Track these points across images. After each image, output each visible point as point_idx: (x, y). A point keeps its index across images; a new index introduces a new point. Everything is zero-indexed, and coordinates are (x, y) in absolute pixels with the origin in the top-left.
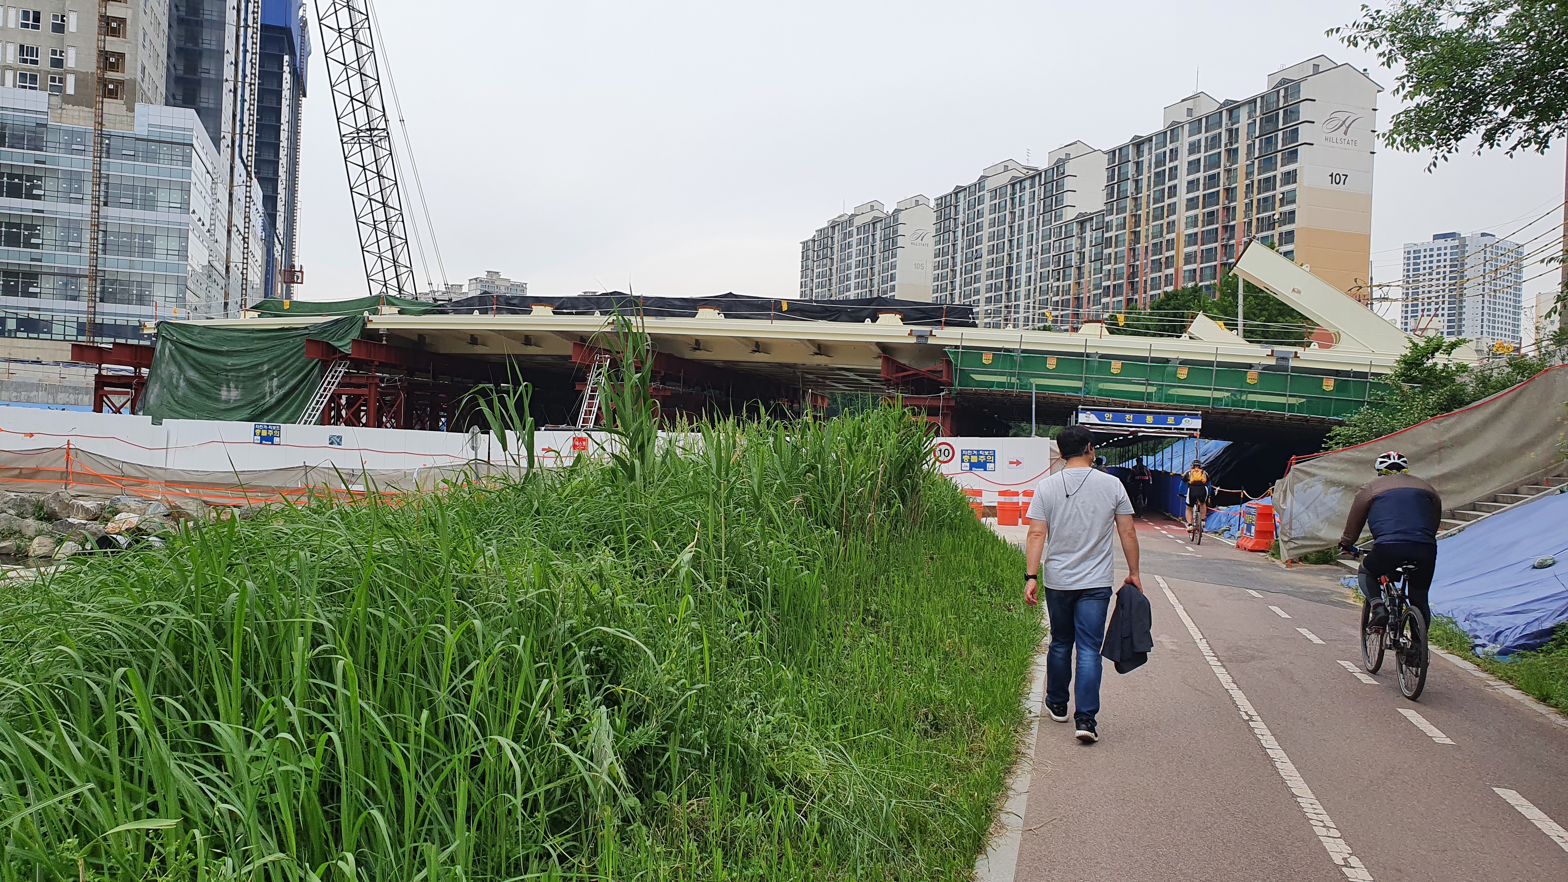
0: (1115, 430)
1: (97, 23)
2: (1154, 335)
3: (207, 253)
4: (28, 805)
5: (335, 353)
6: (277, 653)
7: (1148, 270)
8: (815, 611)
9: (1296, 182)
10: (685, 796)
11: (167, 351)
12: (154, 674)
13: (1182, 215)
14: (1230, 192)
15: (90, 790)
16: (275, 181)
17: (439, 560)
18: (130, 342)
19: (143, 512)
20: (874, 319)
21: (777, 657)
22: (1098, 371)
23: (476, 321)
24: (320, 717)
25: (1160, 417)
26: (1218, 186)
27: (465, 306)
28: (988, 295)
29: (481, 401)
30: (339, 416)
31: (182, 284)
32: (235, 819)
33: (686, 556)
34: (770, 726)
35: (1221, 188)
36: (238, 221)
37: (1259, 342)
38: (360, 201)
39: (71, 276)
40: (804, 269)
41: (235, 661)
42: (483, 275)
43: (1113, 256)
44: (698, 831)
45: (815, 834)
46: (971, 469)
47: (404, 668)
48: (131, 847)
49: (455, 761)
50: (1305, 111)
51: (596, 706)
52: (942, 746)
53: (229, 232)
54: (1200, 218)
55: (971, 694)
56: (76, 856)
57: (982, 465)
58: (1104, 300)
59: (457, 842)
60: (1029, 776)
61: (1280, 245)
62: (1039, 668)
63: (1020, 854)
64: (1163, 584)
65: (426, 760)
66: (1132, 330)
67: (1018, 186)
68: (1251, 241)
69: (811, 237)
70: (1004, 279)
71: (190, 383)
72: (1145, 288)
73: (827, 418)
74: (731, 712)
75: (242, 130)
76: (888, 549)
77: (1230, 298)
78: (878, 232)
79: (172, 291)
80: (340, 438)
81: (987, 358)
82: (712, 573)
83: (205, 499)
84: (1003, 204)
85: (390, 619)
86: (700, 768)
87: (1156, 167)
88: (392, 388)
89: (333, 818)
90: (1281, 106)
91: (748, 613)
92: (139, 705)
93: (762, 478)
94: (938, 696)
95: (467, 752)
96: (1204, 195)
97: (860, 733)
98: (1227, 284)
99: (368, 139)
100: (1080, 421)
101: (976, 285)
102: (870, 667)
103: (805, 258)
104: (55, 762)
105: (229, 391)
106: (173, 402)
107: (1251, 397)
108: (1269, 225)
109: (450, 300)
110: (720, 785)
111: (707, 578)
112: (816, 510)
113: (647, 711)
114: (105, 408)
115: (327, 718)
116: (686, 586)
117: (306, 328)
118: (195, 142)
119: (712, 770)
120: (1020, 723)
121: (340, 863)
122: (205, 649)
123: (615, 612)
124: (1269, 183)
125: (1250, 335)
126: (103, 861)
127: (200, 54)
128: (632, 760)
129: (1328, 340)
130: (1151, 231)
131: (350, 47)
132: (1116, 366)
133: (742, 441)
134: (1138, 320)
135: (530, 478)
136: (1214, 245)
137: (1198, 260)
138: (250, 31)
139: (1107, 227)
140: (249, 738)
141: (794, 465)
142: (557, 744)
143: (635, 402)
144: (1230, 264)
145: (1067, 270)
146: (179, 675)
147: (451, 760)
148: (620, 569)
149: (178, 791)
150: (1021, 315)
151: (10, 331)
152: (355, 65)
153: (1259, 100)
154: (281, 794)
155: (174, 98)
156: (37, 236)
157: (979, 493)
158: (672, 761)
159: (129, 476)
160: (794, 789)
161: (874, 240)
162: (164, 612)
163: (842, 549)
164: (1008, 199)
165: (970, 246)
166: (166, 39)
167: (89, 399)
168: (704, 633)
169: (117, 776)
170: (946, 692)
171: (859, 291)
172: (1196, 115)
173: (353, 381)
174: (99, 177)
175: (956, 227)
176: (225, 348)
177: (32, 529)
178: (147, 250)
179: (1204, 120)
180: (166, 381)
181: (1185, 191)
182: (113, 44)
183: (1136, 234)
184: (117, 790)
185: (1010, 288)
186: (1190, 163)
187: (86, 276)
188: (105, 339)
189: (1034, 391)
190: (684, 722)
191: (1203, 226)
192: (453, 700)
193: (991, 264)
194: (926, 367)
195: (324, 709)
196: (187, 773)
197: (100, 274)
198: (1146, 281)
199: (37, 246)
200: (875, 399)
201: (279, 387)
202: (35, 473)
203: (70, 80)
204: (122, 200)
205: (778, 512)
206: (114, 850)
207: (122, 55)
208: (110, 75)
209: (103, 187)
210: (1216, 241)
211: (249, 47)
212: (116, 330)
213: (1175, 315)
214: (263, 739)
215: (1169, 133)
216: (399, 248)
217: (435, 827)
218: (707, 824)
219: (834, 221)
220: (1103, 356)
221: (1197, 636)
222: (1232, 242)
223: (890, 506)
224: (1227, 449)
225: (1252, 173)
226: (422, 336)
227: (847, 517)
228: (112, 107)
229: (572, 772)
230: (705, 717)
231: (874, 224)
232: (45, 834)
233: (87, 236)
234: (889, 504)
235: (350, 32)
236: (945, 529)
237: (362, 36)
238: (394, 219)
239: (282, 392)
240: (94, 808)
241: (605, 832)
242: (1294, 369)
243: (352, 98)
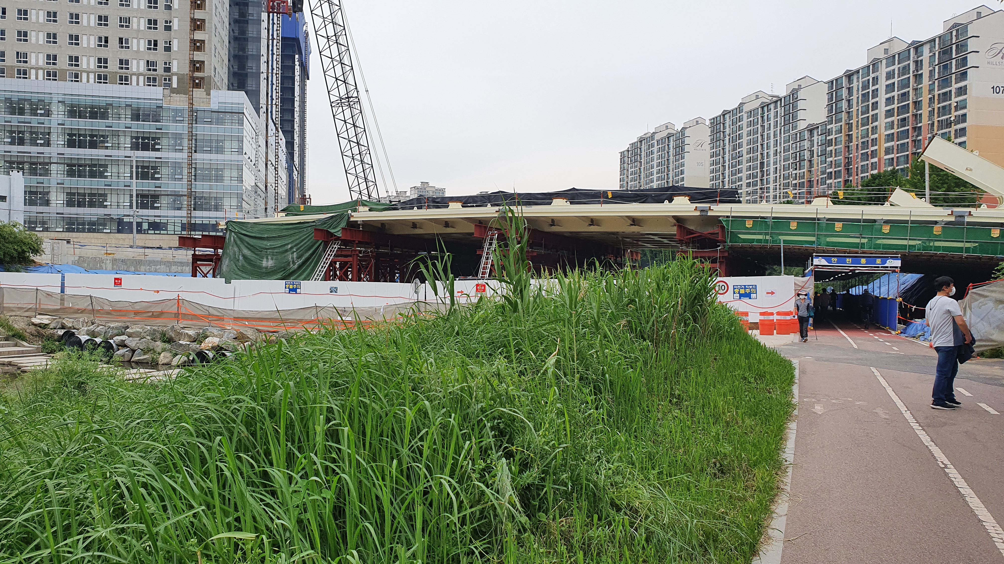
0: (839, 269)
1: (189, 44)
2: (864, 204)
3: (254, 178)
4: (169, 518)
5: (332, 237)
6: (306, 426)
7: (859, 160)
8: (637, 395)
9: (966, 94)
10: (558, 516)
11: (232, 238)
12: (235, 439)
13: (882, 121)
14: (917, 104)
15: (203, 510)
16: (292, 132)
17: (400, 366)
18: (211, 234)
19: (221, 337)
20: (671, 200)
21: (613, 426)
22: (827, 230)
23: (415, 214)
24: (332, 465)
25: (871, 259)
26: (909, 100)
27: (408, 205)
28: (748, 181)
29: (422, 266)
30: (335, 275)
31: (240, 197)
32: (285, 529)
33: (552, 360)
34: (611, 471)
35: (911, 101)
36: (272, 157)
37: (942, 206)
38: (344, 142)
39: (177, 195)
40: (622, 170)
41: (282, 431)
42: (419, 185)
43: (833, 152)
44: (567, 538)
45: (644, 542)
46: (740, 298)
47: (381, 435)
48: (226, 544)
49: (414, 492)
50: (972, 45)
51: (499, 458)
52: (726, 484)
53: (266, 165)
54: (896, 123)
55: (745, 449)
56: (196, 549)
57: (748, 295)
58: (828, 182)
59: (417, 545)
60: (787, 504)
61: (956, 138)
62: (791, 431)
63: (783, 557)
64: (877, 373)
65: (395, 492)
66: (849, 201)
67: (766, 108)
68: (934, 137)
69: (626, 149)
70: (759, 170)
71: (244, 257)
72: (857, 172)
73: (642, 267)
74: (585, 462)
75: (272, 102)
76: (686, 353)
77: (919, 177)
78: (671, 143)
79: (234, 202)
80: (336, 288)
81: (749, 224)
82: (568, 372)
83: (259, 328)
84: (756, 120)
85: (373, 404)
86: (567, 498)
87: (862, 91)
88: (366, 258)
89: (342, 528)
90: (954, 42)
91: (593, 397)
92: (228, 459)
93: (600, 307)
94: (722, 451)
95: (421, 488)
96: (898, 107)
97: (671, 477)
98: (916, 167)
99: (347, 104)
100: (814, 264)
101: (739, 175)
102: (676, 432)
103: (622, 162)
104: (182, 492)
105: (267, 261)
106: (236, 269)
107: (937, 244)
108: (947, 125)
109: (400, 201)
110: (579, 508)
111: (565, 375)
112: (636, 329)
113: (531, 461)
114: (198, 274)
115: (336, 466)
116: (553, 381)
117: (314, 222)
118: (245, 111)
119: (575, 500)
120: (780, 468)
121: (348, 557)
122: (264, 424)
123: (508, 397)
124: (946, 96)
125: (934, 201)
126: (211, 553)
127: (247, 57)
128: (523, 493)
129: (993, 202)
130: (860, 134)
131: (334, 47)
132: (838, 226)
133: (585, 284)
134: (853, 194)
135: (452, 312)
136: (906, 141)
137: (895, 151)
138: (275, 41)
139: (829, 132)
140: (290, 478)
141: (620, 299)
142: (477, 483)
143: (517, 262)
144: (918, 153)
145: (802, 163)
146: (249, 440)
147: (412, 492)
148: (510, 370)
149: (252, 511)
150: (771, 194)
151: (145, 230)
152: (338, 58)
153: (937, 40)
154: (311, 514)
155: (233, 86)
156: (158, 173)
157: (746, 314)
158: (548, 494)
159: (213, 315)
160: (628, 512)
161: (669, 148)
162: (239, 402)
163: (654, 354)
164: (759, 117)
165: (734, 149)
166: (227, 51)
167: (189, 269)
168: (565, 409)
169: (217, 501)
170: (728, 449)
171: (660, 182)
172: (891, 53)
173: (343, 253)
174: (192, 136)
175: (724, 136)
176: (266, 236)
177: (160, 347)
178: (219, 178)
179: (897, 56)
180: (232, 257)
181: (884, 105)
182: (198, 56)
183: (850, 137)
184: (217, 510)
185: (763, 176)
186: (887, 86)
187: (185, 195)
188: (197, 233)
189: (782, 245)
190: (555, 469)
191: (898, 128)
192: (412, 454)
193: (749, 160)
194: (707, 230)
195: (334, 461)
196: (255, 499)
197: (194, 193)
198: (857, 168)
199: (158, 179)
200: (673, 253)
201: (299, 257)
202: (160, 315)
203: (175, 79)
204: (205, 149)
205: (610, 331)
206: (217, 547)
207: (203, 62)
208: (197, 74)
209: (194, 141)
210: (908, 138)
211: (275, 52)
212: (203, 227)
213: (879, 190)
214: (299, 480)
215: (871, 67)
216: (368, 171)
217: (403, 534)
218: (572, 534)
219: (641, 138)
220: (829, 220)
221: (903, 409)
222: (919, 138)
223: (686, 325)
224: (920, 280)
225: (933, 90)
226: (383, 225)
227: (657, 332)
228: (198, 93)
229: (486, 500)
230: (568, 465)
231: (668, 138)
232: (178, 536)
233: (185, 171)
234: (685, 324)
235: (334, 38)
236: (724, 340)
237: (342, 40)
238: (364, 152)
239: (300, 261)
240: (205, 520)
241: (508, 539)
242: (969, 223)
243: (337, 79)
